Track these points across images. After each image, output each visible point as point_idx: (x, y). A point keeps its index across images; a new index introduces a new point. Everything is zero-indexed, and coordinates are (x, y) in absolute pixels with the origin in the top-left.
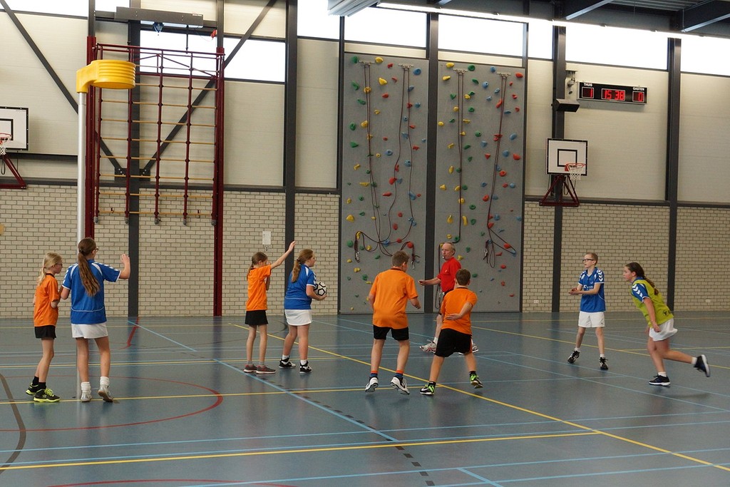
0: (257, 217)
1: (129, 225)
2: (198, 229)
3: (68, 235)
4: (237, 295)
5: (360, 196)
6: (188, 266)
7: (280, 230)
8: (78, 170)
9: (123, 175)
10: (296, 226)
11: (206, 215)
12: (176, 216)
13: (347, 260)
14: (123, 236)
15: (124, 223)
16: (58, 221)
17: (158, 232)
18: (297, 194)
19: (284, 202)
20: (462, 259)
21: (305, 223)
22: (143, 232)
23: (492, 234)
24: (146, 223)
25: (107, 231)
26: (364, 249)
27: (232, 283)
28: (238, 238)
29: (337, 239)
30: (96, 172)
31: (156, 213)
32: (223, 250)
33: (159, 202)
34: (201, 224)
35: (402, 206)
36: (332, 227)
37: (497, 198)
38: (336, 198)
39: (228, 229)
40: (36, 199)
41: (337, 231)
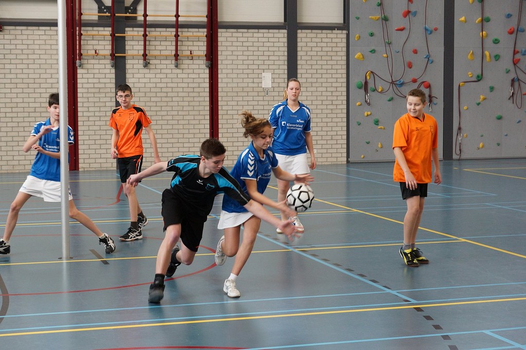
0: (256, 58)
1: (115, 69)
2: (191, 71)
3: (49, 81)
4: (235, 144)
5: (370, 31)
6: (180, 113)
7: (281, 71)
8: (57, 9)
9: (108, 14)
10: (299, 67)
11: (199, 56)
12: (166, 58)
13: (356, 102)
14: (108, 81)
15: (109, 66)
16: (38, 66)
17: (147, 76)
18: (299, 31)
19: (285, 40)
20: (485, 99)
21: (309, 62)
22: (131, 76)
23: (518, 71)
24: (134, 67)
25: (92, 76)
26: (375, 90)
27: (229, 130)
28: (235, 80)
29: (345, 80)
30: (77, 11)
31: (145, 55)
32: (220, 94)
33: (147, 43)
34: (194, 67)
35: (417, 41)
36: (340, 67)
37: (523, 31)
38: (342, 34)
39: (224, 71)
40: (13, 42)
41: (345, 71)
